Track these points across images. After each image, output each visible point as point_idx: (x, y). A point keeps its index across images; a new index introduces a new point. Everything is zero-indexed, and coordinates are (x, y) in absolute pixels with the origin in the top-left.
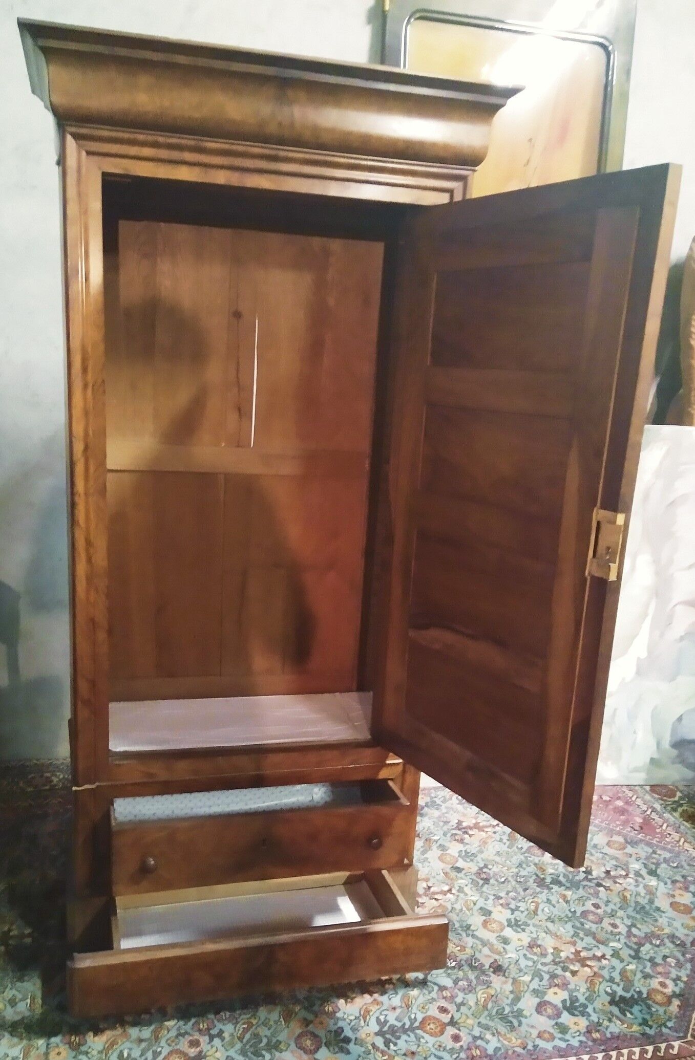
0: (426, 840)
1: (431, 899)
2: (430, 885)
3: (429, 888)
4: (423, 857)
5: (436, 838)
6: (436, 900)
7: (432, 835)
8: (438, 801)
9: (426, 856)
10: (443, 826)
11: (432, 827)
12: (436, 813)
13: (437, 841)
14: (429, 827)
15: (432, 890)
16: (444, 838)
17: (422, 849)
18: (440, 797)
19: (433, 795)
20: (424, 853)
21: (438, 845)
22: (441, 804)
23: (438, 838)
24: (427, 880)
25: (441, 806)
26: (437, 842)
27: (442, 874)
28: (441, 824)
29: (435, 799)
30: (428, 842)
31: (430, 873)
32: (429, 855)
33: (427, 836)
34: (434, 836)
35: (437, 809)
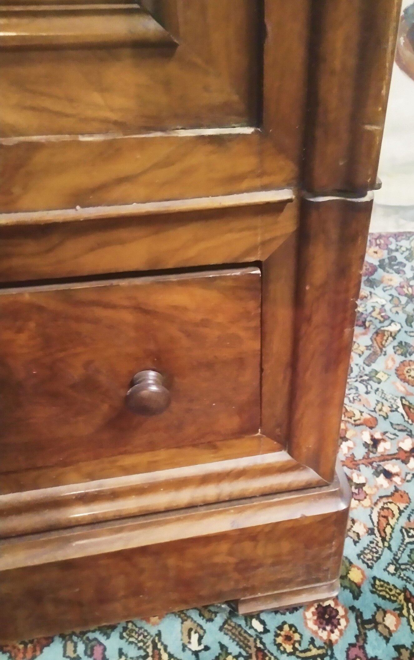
0: (377, 333)
1: (377, 473)
2: (378, 436)
3: (376, 442)
4: (368, 370)
5: (393, 328)
6: (388, 475)
7: (387, 323)
8: (400, 258)
9: (374, 366)
10: (407, 303)
11: (388, 307)
12: (396, 280)
13: (396, 335)
14: (383, 306)
15: (381, 448)
16: (408, 329)
17: (367, 353)
18: (404, 249)
19: (393, 247)
20: (370, 360)
21: (395, 343)
22: (404, 261)
23: (398, 327)
24: (371, 424)
25: (405, 266)
26: (394, 338)
27: (401, 410)
28: (404, 300)
29: (394, 254)
30: (378, 339)
31: (379, 406)
32: (379, 364)
33: (379, 326)
34: (390, 325)
35: (398, 272)
